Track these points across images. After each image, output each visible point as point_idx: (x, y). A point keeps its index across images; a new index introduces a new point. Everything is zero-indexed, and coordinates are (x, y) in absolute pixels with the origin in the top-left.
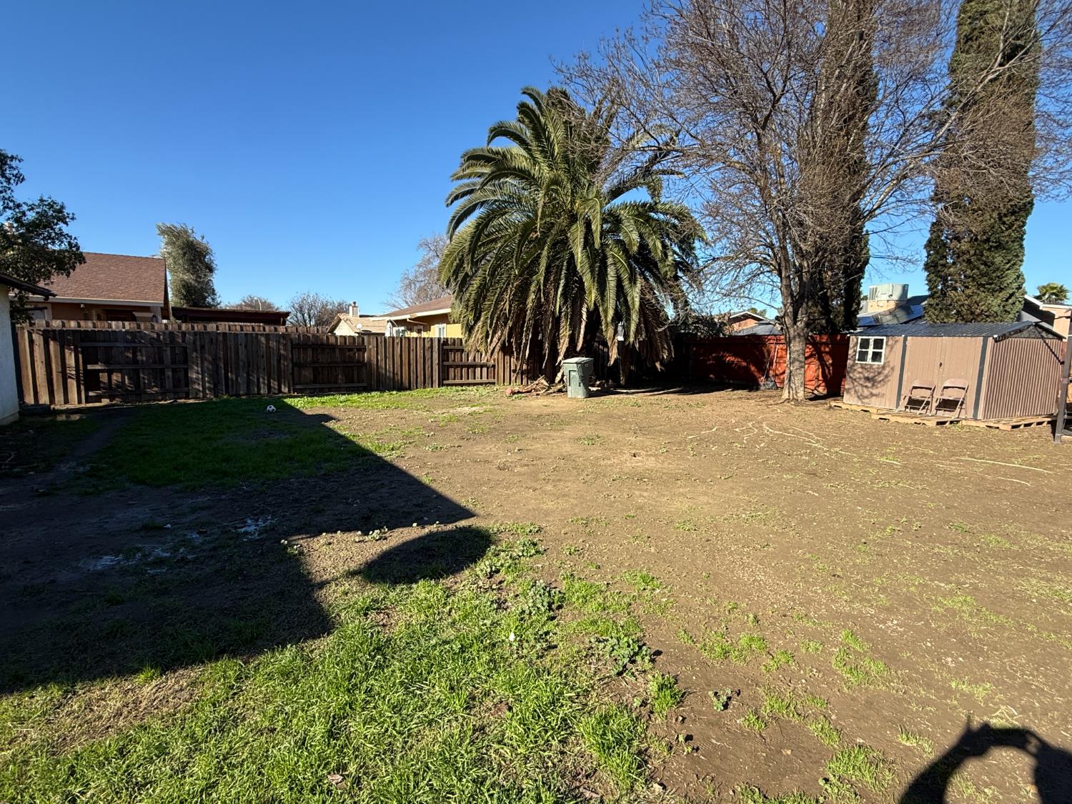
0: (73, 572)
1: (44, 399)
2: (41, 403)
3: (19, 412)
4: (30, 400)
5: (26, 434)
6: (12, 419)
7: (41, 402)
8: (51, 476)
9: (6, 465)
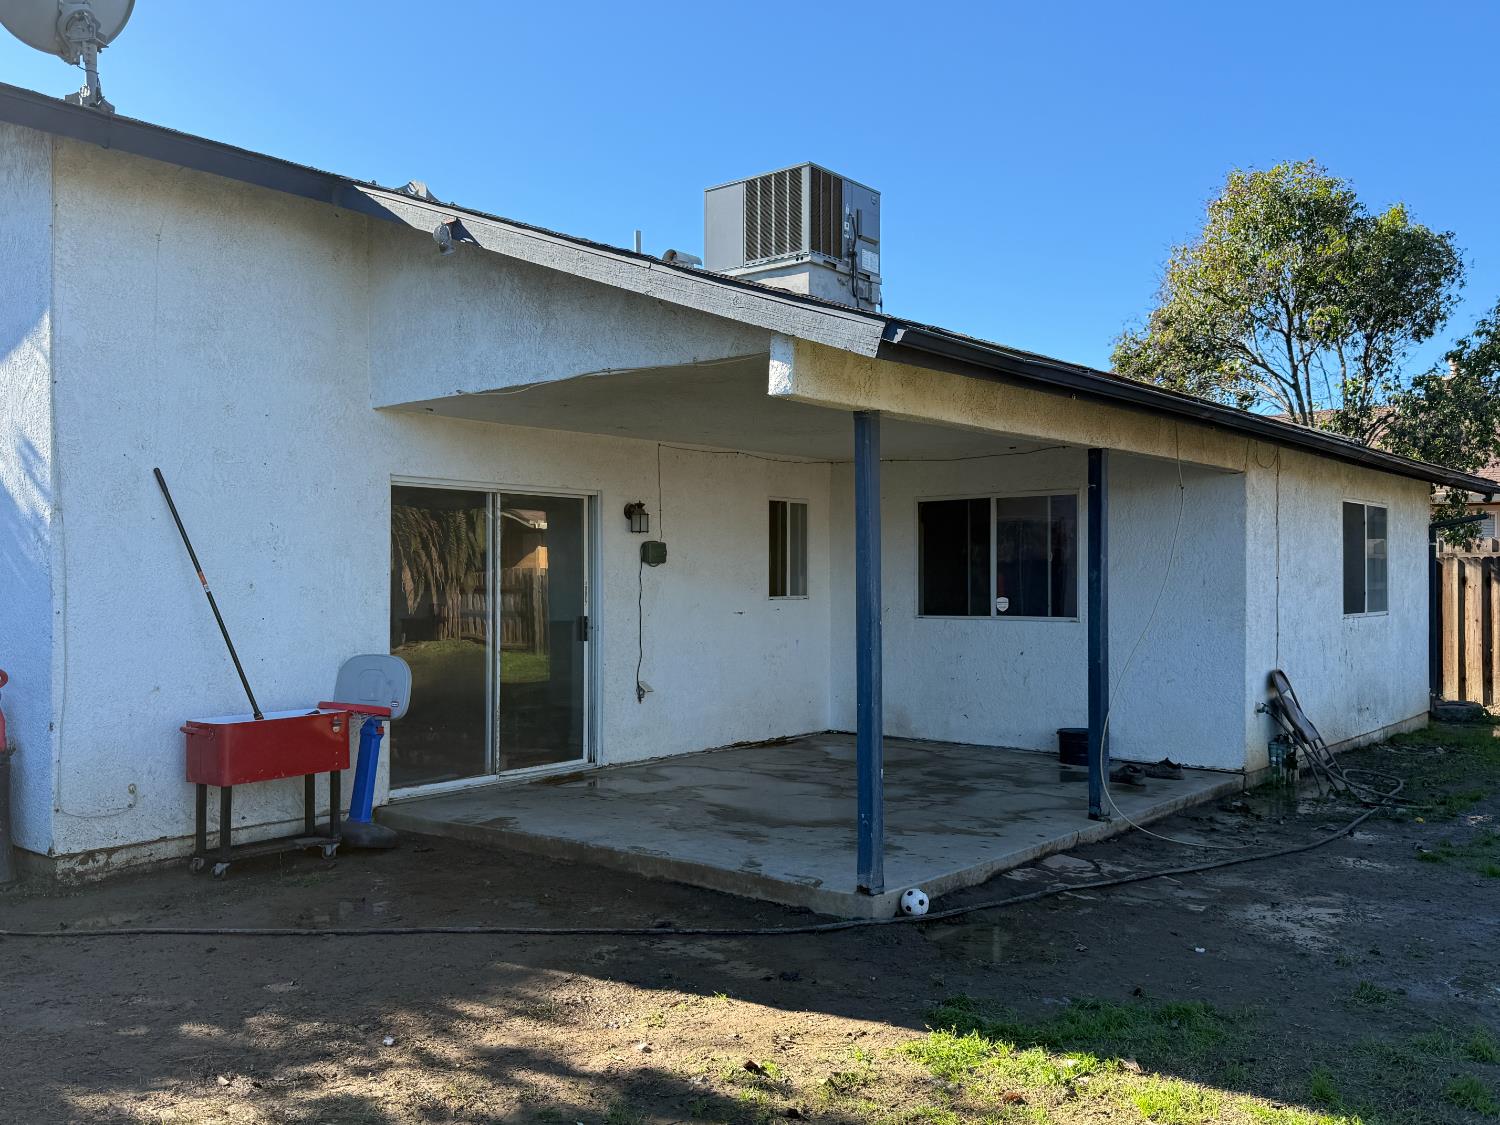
0: (1434, 990)
1: (1475, 694)
2: (1468, 700)
3: (1429, 712)
4: (1451, 693)
5: (1431, 753)
6: (1416, 724)
7: (1470, 698)
8: (1447, 830)
9: (1390, 799)
